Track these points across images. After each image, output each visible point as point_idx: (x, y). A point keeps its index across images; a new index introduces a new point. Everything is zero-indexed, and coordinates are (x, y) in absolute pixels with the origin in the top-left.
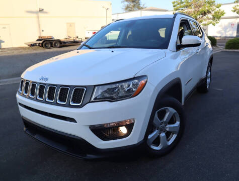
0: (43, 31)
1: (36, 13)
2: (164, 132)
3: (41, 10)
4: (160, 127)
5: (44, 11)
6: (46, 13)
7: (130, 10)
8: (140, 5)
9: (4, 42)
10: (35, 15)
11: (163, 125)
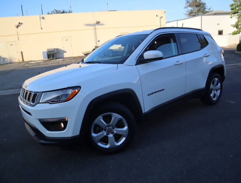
0: (99, 41)
1: (94, 25)
2: (112, 134)
3: (98, 23)
4: (107, 129)
5: (101, 23)
6: (102, 25)
7: (194, 16)
8: (205, 9)
9: (66, 52)
10: (92, 27)
11: (111, 127)
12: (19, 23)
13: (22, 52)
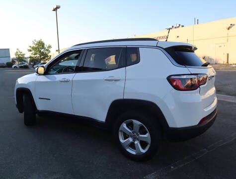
12: (231, 25)
13: (228, 54)
